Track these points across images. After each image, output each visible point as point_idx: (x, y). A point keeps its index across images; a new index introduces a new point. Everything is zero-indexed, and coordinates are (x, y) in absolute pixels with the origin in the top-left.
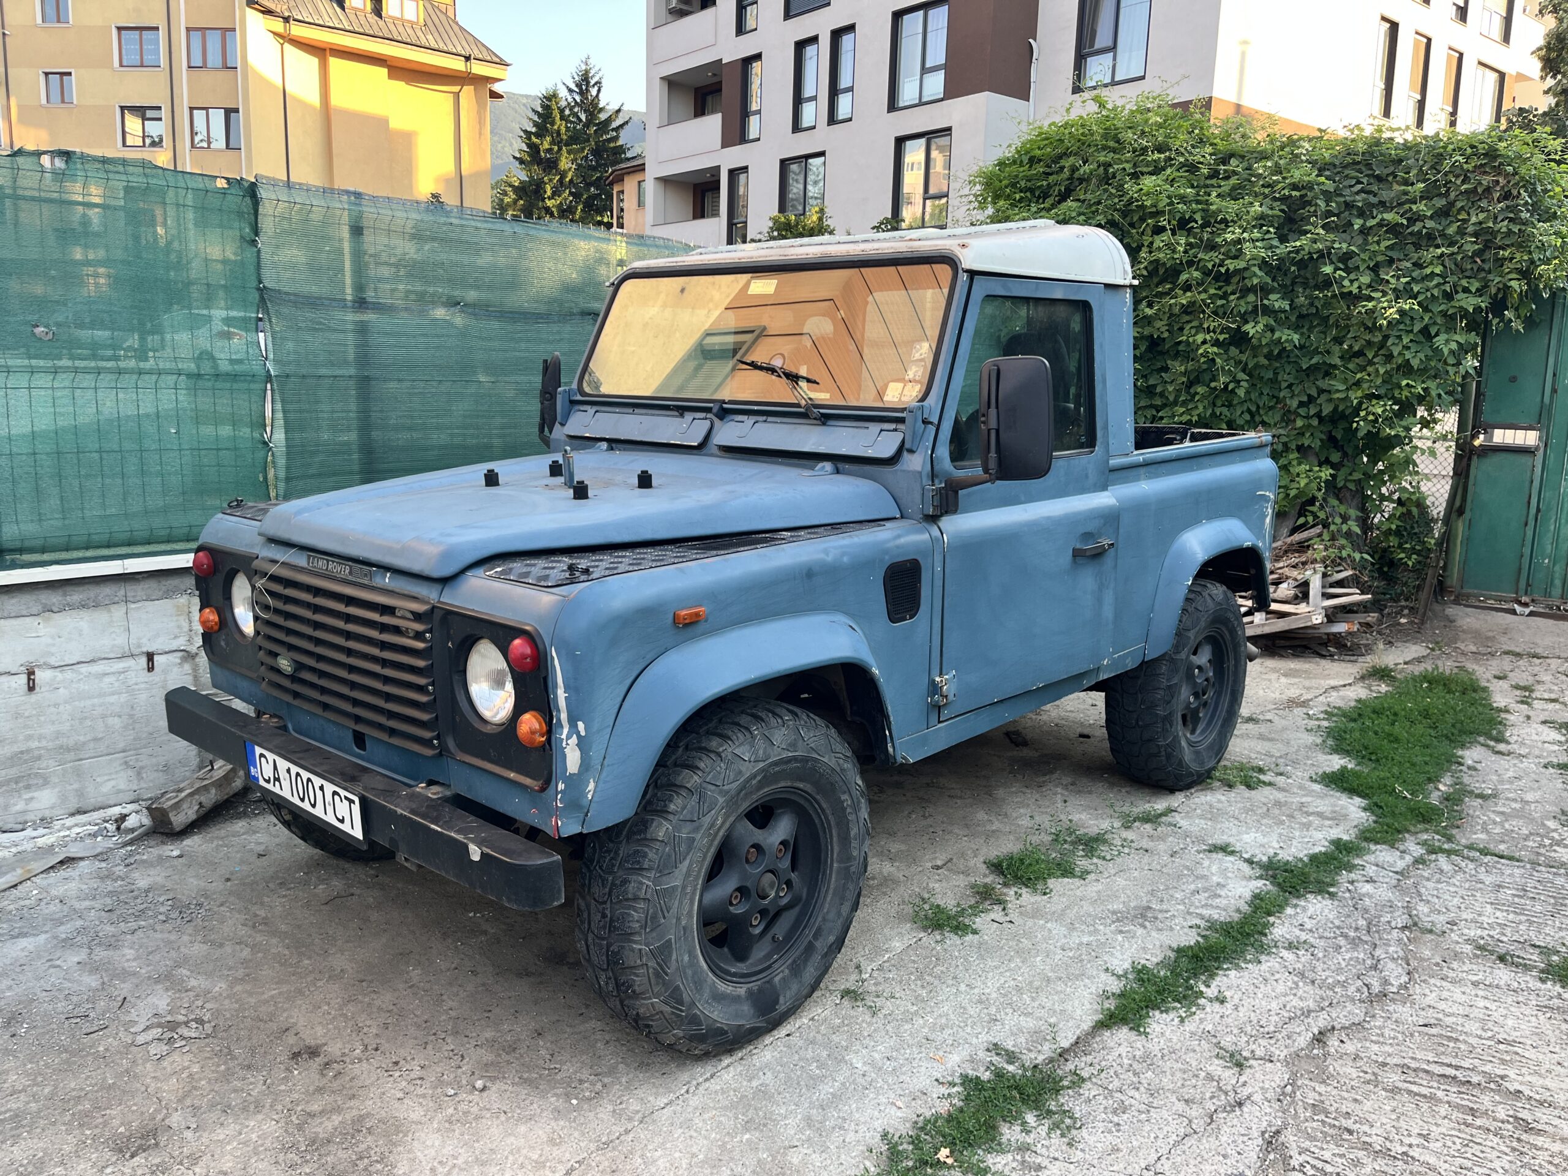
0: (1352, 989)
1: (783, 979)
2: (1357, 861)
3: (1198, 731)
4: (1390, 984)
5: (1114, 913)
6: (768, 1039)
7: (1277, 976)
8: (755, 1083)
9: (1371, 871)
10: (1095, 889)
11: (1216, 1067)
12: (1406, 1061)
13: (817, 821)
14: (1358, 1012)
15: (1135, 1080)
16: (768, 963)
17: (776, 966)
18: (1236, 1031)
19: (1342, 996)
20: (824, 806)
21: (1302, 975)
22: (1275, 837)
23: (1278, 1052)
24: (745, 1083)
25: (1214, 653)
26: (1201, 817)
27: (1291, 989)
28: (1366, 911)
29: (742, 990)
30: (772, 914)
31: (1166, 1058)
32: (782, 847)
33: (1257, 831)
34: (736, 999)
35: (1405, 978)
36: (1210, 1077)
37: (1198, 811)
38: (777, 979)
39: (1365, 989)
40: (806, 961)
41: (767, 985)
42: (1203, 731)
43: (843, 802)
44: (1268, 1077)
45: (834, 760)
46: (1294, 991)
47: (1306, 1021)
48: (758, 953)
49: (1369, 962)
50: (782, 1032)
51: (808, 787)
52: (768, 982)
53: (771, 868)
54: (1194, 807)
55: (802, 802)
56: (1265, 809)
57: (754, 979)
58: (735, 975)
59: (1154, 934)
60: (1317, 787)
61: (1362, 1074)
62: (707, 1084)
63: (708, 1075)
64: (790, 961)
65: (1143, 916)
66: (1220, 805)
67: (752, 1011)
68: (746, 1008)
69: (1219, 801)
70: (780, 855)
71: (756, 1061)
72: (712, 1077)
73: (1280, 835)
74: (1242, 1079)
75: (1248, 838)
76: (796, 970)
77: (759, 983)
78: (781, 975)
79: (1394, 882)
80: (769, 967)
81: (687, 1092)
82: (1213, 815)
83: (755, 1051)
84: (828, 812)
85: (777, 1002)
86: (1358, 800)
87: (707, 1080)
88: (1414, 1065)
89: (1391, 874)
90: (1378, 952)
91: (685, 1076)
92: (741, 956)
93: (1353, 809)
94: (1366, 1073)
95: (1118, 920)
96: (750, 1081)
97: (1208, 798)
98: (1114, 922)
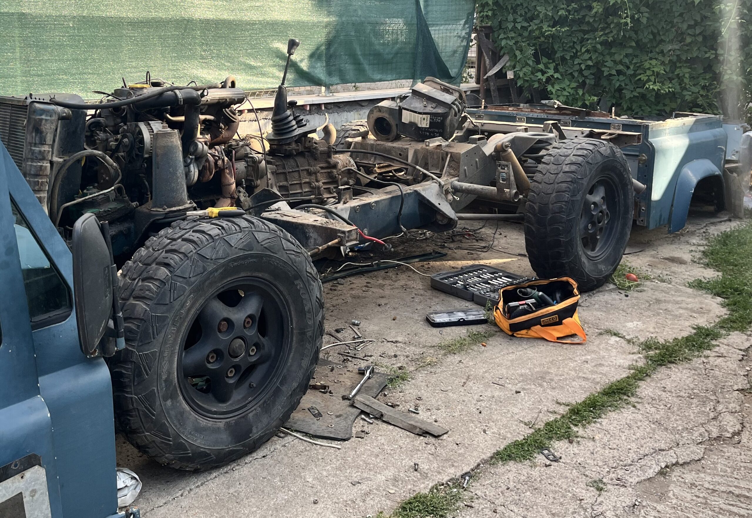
0: (696, 434)
1: (256, 414)
2: (714, 342)
3: (597, 249)
4: (727, 431)
5: (522, 375)
6: (248, 459)
7: (639, 424)
8: (232, 491)
9: (723, 349)
10: (510, 358)
11: (581, 491)
12: (731, 489)
13: (277, 300)
14: (699, 451)
15: (517, 498)
16: (244, 404)
17: (250, 405)
18: (600, 464)
19: (688, 439)
20: (281, 288)
21: (658, 423)
22: (653, 325)
23: (631, 480)
24: (224, 490)
25: (606, 193)
26: (599, 310)
27: (649, 433)
28: (716, 378)
29: (221, 424)
30: (243, 369)
31: (543, 482)
32: (249, 320)
33: (639, 321)
34: (217, 430)
35: (738, 427)
36: (575, 497)
37: (597, 306)
38: (251, 415)
39: (707, 434)
40: (274, 402)
41: (243, 420)
42: (601, 248)
43: (297, 285)
44: (620, 499)
45: (285, 255)
46: (651, 435)
47: (657, 457)
48: (237, 396)
49: (712, 415)
50: (260, 453)
51: (266, 276)
52: (243, 417)
53: (239, 335)
54: (594, 303)
55: (263, 286)
56: (648, 305)
57: (231, 415)
58: (215, 413)
59: (548, 391)
60: (690, 290)
61: (695, 498)
62: (197, 490)
63: (199, 483)
64: (262, 402)
65: (543, 378)
66: (614, 302)
67: (230, 439)
68: (225, 437)
69: (614, 299)
70: (247, 326)
71: (236, 474)
72: (202, 485)
73: (657, 323)
74: (600, 499)
75: (630, 325)
76: (266, 408)
77: (236, 418)
78: (254, 412)
79: (740, 357)
80: (245, 406)
81: (182, 495)
82: (607, 308)
83: (237, 468)
84: (285, 293)
85: (250, 431)
86: (719, 299)
87: (198, 487)
88: (737, 491)
89: (738, 351)
90: (720, 408)
91: (182, 484)
92: (222, 399)
93: (715, 305)
94: (699, 497)
95: (523, 381)
96: (229, 488)
97: (606, 296)
98: (519, 382)
